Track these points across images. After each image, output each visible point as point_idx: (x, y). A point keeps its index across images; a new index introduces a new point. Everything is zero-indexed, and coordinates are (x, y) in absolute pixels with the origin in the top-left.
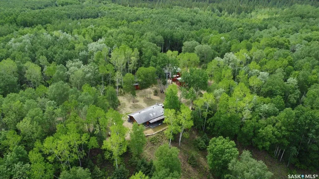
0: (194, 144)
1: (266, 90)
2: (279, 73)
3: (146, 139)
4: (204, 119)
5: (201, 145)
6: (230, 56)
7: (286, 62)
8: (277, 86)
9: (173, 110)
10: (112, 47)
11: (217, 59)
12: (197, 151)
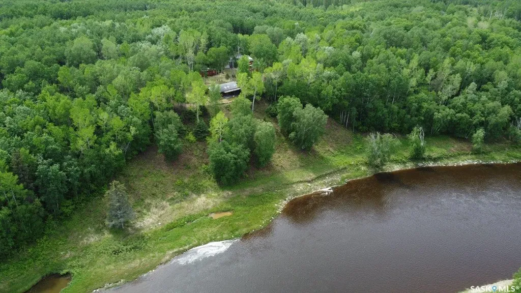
0: (267, 112)
1: (331, 61)
2: (346, 49)
3: (222, 106)
4: (275, 87)
5: (272, 111)
6: (301, 36)
7: (353, 39)
8: (340, 57)
9: (246, 74)
10: (178, 33)
11: (289, 39)
12: (270, 117)
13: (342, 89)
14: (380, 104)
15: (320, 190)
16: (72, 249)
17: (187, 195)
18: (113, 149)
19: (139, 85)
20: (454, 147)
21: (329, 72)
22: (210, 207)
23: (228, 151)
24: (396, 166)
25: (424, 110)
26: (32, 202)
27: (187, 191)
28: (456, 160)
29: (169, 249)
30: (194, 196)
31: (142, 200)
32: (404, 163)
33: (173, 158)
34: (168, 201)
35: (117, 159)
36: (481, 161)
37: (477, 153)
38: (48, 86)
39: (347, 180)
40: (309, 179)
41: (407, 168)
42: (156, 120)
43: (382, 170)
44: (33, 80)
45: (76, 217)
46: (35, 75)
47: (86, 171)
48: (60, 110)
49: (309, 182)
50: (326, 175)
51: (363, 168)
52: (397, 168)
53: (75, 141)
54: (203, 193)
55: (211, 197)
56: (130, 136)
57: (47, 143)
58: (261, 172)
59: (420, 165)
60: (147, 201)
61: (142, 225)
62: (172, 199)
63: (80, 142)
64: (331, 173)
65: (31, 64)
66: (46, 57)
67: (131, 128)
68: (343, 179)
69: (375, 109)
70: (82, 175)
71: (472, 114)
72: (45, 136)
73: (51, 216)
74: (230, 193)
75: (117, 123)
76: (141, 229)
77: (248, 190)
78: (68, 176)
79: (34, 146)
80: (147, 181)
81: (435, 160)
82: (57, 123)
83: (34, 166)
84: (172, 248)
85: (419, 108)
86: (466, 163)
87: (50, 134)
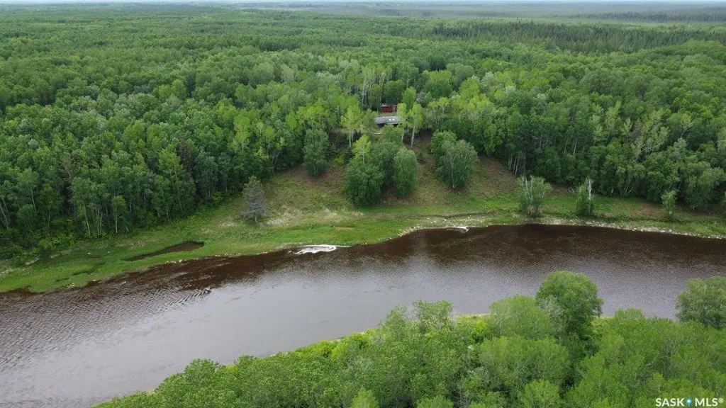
9: (405, 104)
13: (509, 130)
14: (549, 150)
15: (455, 227)
16: (211, 228)
17: (321, 208)
18: (260, 153)
19: (299, 104)
20: (642, 209)
21: (497, 111)
22: (337, 221)
23: (363, 170)
24: (556, 220)
25: (607, 163)
26: (187, 180)
27: (321, 204)
28: (637, 225)
29: (285, 242)
30: (328, 211)
31: (280, 205)
32: (568, 218)
33: (318, 174)
34: (302, 210)
35: (265, 163)
36: (670, 231)
37: (669, 220)
38: (225, 99)
39: (491, 224)
40: (447, 215)
41: (570, 224)
42: (306, 136)
43: (539, 221)
44: (215, 94)
45: (222, 208)
46: (218, 90)
47: (235, 168)
48: (226, 116)
49: (446, 218)
50: (468, 215)
51: (515, 215)
52: (557, 222)
53: (231, 141)
54: (337, 209)
55: (342, 214)
56: (278, 146)
57: (209, 139)
58: (400, 202)
59: (588, 223)
60: (284, 206)
61: (273, 223)
62: (306, 209)
63: (235, 143)
64: (475, 214)
65: (216, 80)
66: (233, 77)
67: (281, 138)
68: (485, 222)
69: (543, 156)
70: (232, 170)
71: (667, 173)
72: (209, 133)
73: (202, 201)
74: (362, 214)
75: (270, 132)
76: (272, 225)
77: (380, 215)
78: (220, 168)
79: (200, 140)
80: (289, 190)
81: (609, 220)
82: (222, 126)
83: (195, 155)
84: (289, 241)
85: (601, 161)
86: (649, 230)
87: (213, 133)
